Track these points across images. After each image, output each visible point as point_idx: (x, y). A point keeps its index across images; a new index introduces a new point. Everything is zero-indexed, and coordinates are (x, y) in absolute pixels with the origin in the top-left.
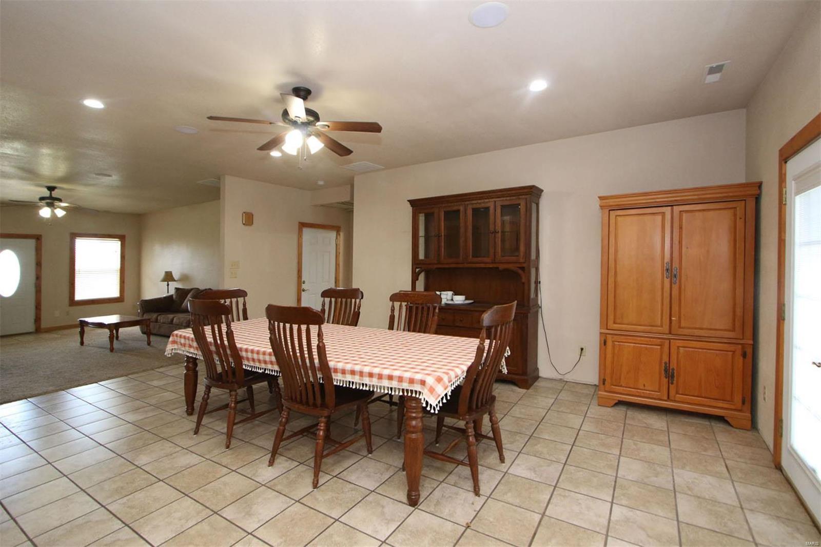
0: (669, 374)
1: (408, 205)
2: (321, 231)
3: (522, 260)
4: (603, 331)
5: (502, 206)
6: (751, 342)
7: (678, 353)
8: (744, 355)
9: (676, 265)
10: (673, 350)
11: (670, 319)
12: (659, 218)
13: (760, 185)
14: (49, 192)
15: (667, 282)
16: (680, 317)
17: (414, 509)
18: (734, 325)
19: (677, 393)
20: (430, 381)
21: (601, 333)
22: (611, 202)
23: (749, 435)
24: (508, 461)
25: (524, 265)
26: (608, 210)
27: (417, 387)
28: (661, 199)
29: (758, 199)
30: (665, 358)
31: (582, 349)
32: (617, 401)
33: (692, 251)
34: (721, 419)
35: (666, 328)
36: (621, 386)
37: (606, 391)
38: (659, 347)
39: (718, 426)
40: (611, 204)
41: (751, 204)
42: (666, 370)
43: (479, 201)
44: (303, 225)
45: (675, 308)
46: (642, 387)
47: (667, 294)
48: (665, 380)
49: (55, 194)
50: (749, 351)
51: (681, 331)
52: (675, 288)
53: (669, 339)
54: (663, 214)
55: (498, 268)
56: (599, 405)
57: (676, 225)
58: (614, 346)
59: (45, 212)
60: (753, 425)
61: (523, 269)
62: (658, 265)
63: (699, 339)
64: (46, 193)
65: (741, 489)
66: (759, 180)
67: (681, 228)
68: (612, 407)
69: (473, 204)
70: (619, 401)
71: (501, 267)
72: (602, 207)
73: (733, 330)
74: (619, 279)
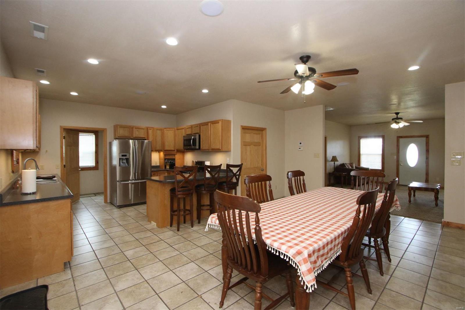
14: (396, 115)
49: (399, 116)
59: (394, 126)
64: (395, 116)
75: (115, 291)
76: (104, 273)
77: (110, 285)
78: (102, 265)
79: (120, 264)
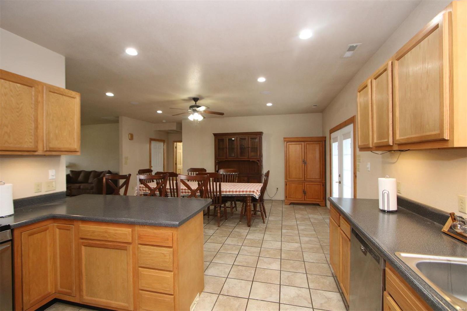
0: (305, 193)
1: (213, 135)
2: (157, 142)
3: (258, 158)
4: (286, 181)
5: (251, 138)
6: (324, 182)
7: (307, 186)
8: (323, 185)
9: (305, 160)
10: (305, 185)
11: (304, 176)
12: (301, 145)
13: (326, 137)
15: (303, 165)
16: (307, 176)
17: (250, 228)
18: (320, 177)
19: (307, 198)
20: (255, 191)
21: (285, 182)
22: (287, 139)
23: (325, 208)
24: (267, 217)
25: (259, 160)
26: (286, 142)
27: (252, 193)
28: (301, 140)
29: (325, 141)
30: (303, 188)
31: (277, 188)
32: (290, 203)
33: (310, 156)
34: (318, 205)
35: (303, 179)
36: (291, 198)
37: (287, 200)
38: (301, 185)
39: (318, 207)
40: (287, 140)
41: (324, 143)
42: (304, 192)
43: (242, 136)
44: (151, 140)
45: (306, 173)
46: (297, 198)
47: (303, 169)
48: (303, 195)
50: (324, 184)
51: (307, 180)
52: (306, 166)
53: (304, 182)
54: (302, 144)
55: (249, 161)
56: (285, 205)
57: (305, 147)
58: (289, 185)
60: (326, 206)
61: (259, 161)
62: (301, 159)
63: (312, 181)
65: (323, 217)
66: (325, 136)
67: (307, 148)
68: (288, 205)
69: (239, 137)
70: (291, 203)
71: (251, 160)
72: (285, 141)
73: (320, 178)
74: (290, 164)
75: (301, 244)
76: (304, 257)
77: (303, 248)
78: (304, 265)
79: (289, 259)
